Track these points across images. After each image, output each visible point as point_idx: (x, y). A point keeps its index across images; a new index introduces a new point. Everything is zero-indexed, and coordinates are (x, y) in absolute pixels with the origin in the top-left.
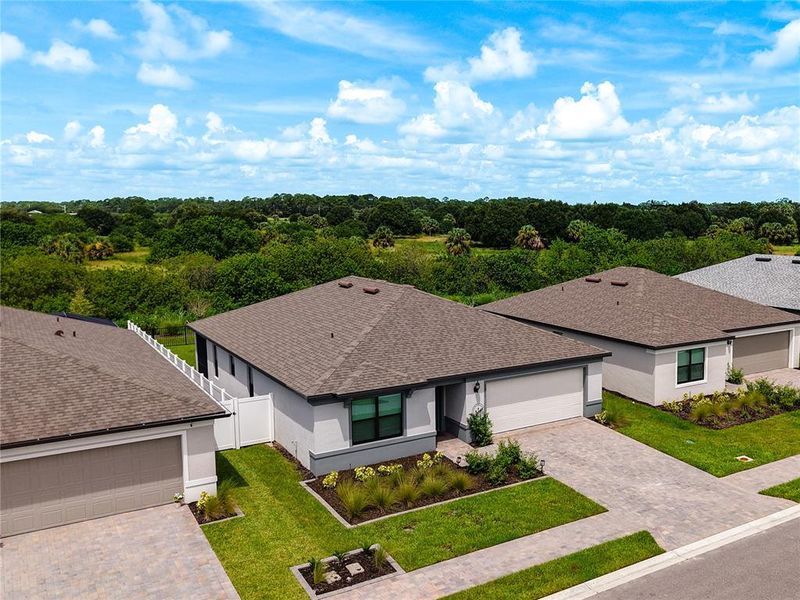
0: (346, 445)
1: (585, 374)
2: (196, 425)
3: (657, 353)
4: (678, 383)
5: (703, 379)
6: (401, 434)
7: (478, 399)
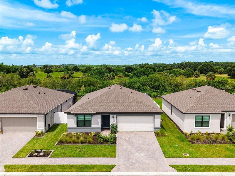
0: (75, 126)
1: (154, 118)
2: (40, 115)
3: (185, 115)
4: (195, 127)
5: (209, 127)
6: (91, 126)
7: (114, 120)
